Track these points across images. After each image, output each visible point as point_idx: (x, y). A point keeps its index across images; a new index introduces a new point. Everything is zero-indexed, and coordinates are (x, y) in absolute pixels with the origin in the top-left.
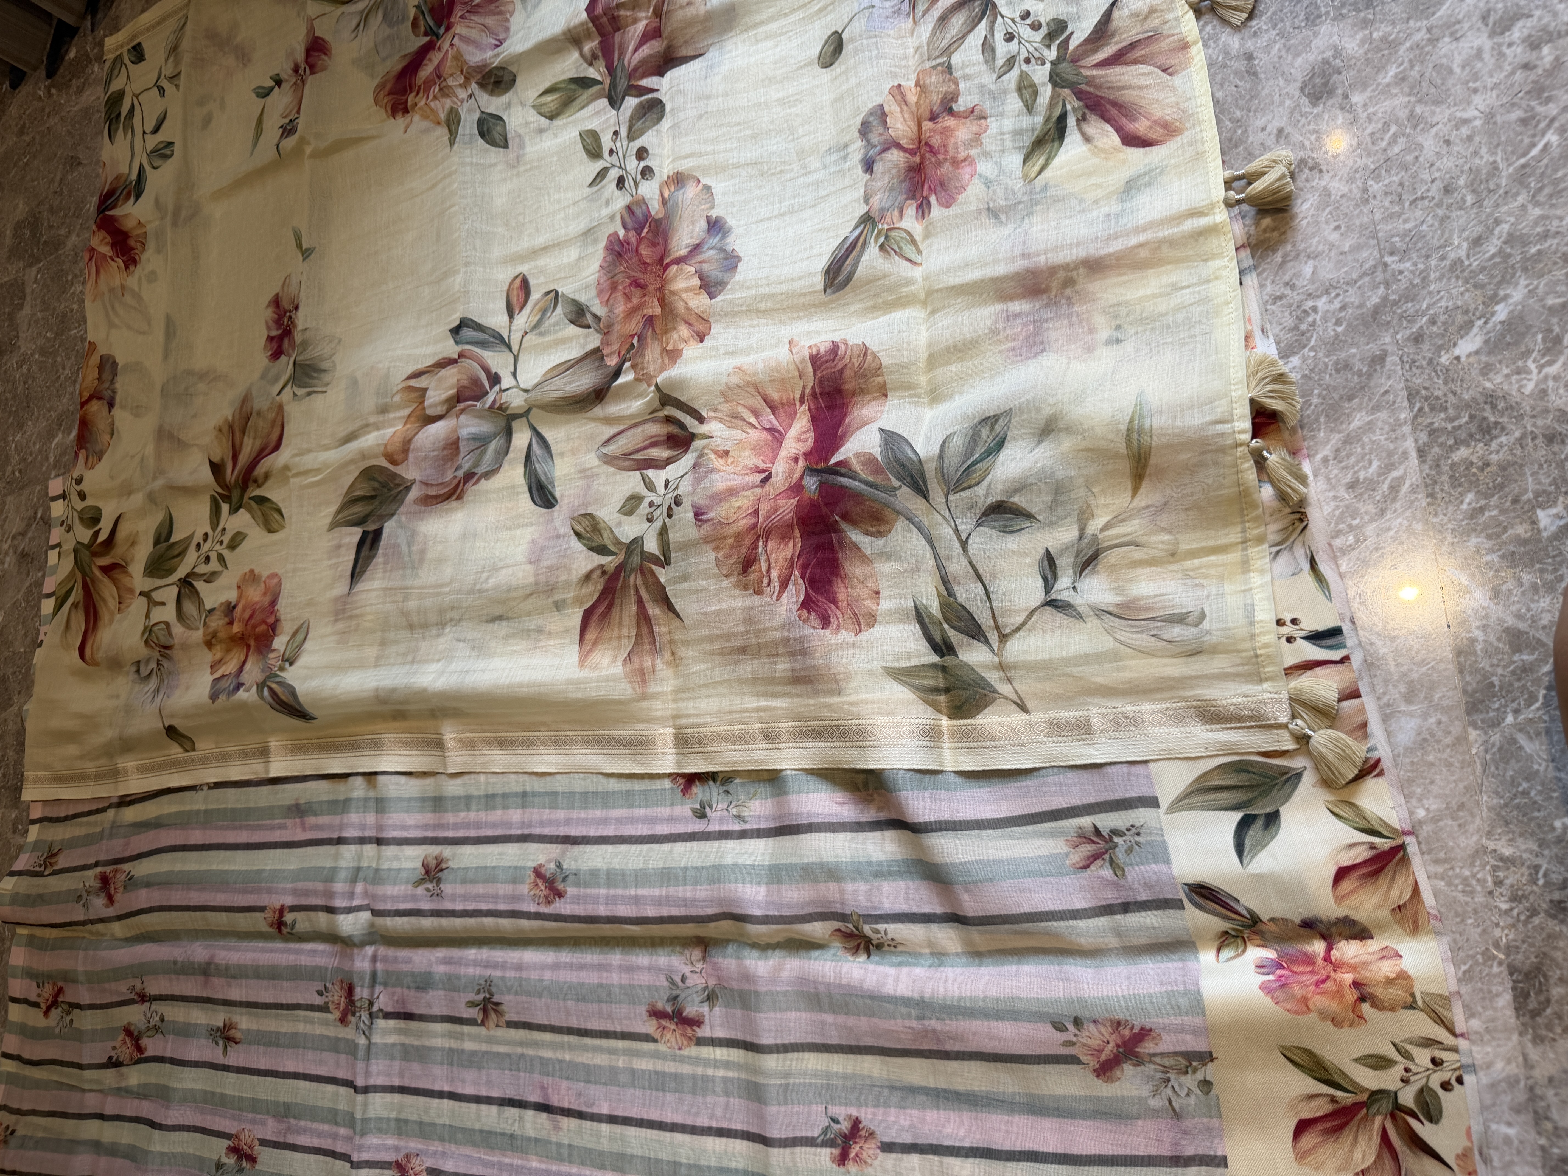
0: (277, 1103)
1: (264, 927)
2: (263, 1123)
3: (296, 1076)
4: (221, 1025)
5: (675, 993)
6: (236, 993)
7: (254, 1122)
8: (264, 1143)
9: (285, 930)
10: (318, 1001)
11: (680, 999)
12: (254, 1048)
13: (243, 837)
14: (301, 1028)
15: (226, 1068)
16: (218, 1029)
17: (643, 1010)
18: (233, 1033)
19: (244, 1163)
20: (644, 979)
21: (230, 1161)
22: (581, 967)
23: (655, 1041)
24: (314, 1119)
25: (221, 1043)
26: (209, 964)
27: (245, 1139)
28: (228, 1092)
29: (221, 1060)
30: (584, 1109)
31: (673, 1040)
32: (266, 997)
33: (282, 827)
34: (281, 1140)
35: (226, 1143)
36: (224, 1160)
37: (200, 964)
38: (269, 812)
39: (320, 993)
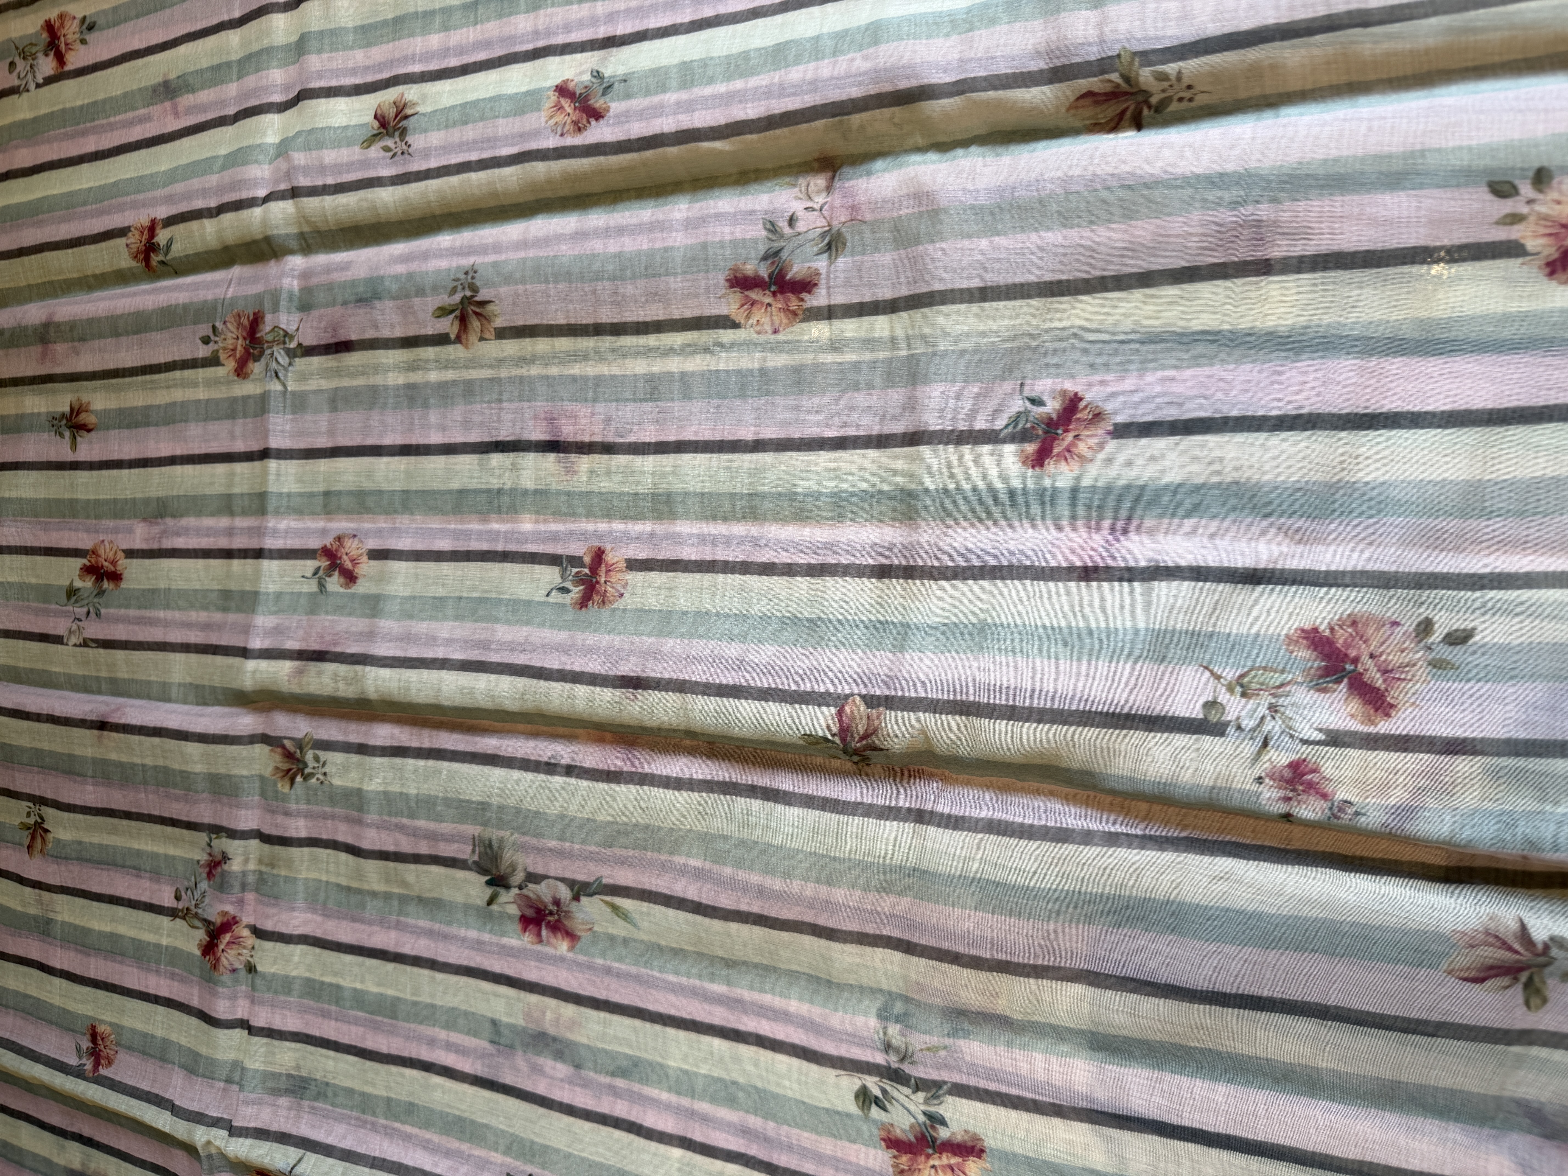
0: (147, 501)
1: (126, 262)
2: (130, 531)
3: (172, 461)
4: (67, 409)
5: (777, 245)
6: (86, 362)
7: (116, 531)
8: (130, 554)
9: (155, 259)
10: (203, 351)
11: (784, 255)
12: (113, 433)
13: (90, 145)
14: (179, 395)
15: (75, 466)
16: (63, 415)
17: (720, 278)
18: (83, 418)
19: (105, 584)
20: (726, 232)
21: (87, 584)
22: (620, 231)
23: (735, 325)
24: (199, 514)
25: (67, 434)
26: (47, 325)
27: (105, 552)
28: (80, 496)
29: (69, 456)
30: (611, 439)
31: (766, 320)
32: (128, 358)
33: (147, 119)
34: (155, 546)
35: (78, 563)
36: (78, 584)
37: (35, 329)
38: (127, 102)
39: (206, 341)
